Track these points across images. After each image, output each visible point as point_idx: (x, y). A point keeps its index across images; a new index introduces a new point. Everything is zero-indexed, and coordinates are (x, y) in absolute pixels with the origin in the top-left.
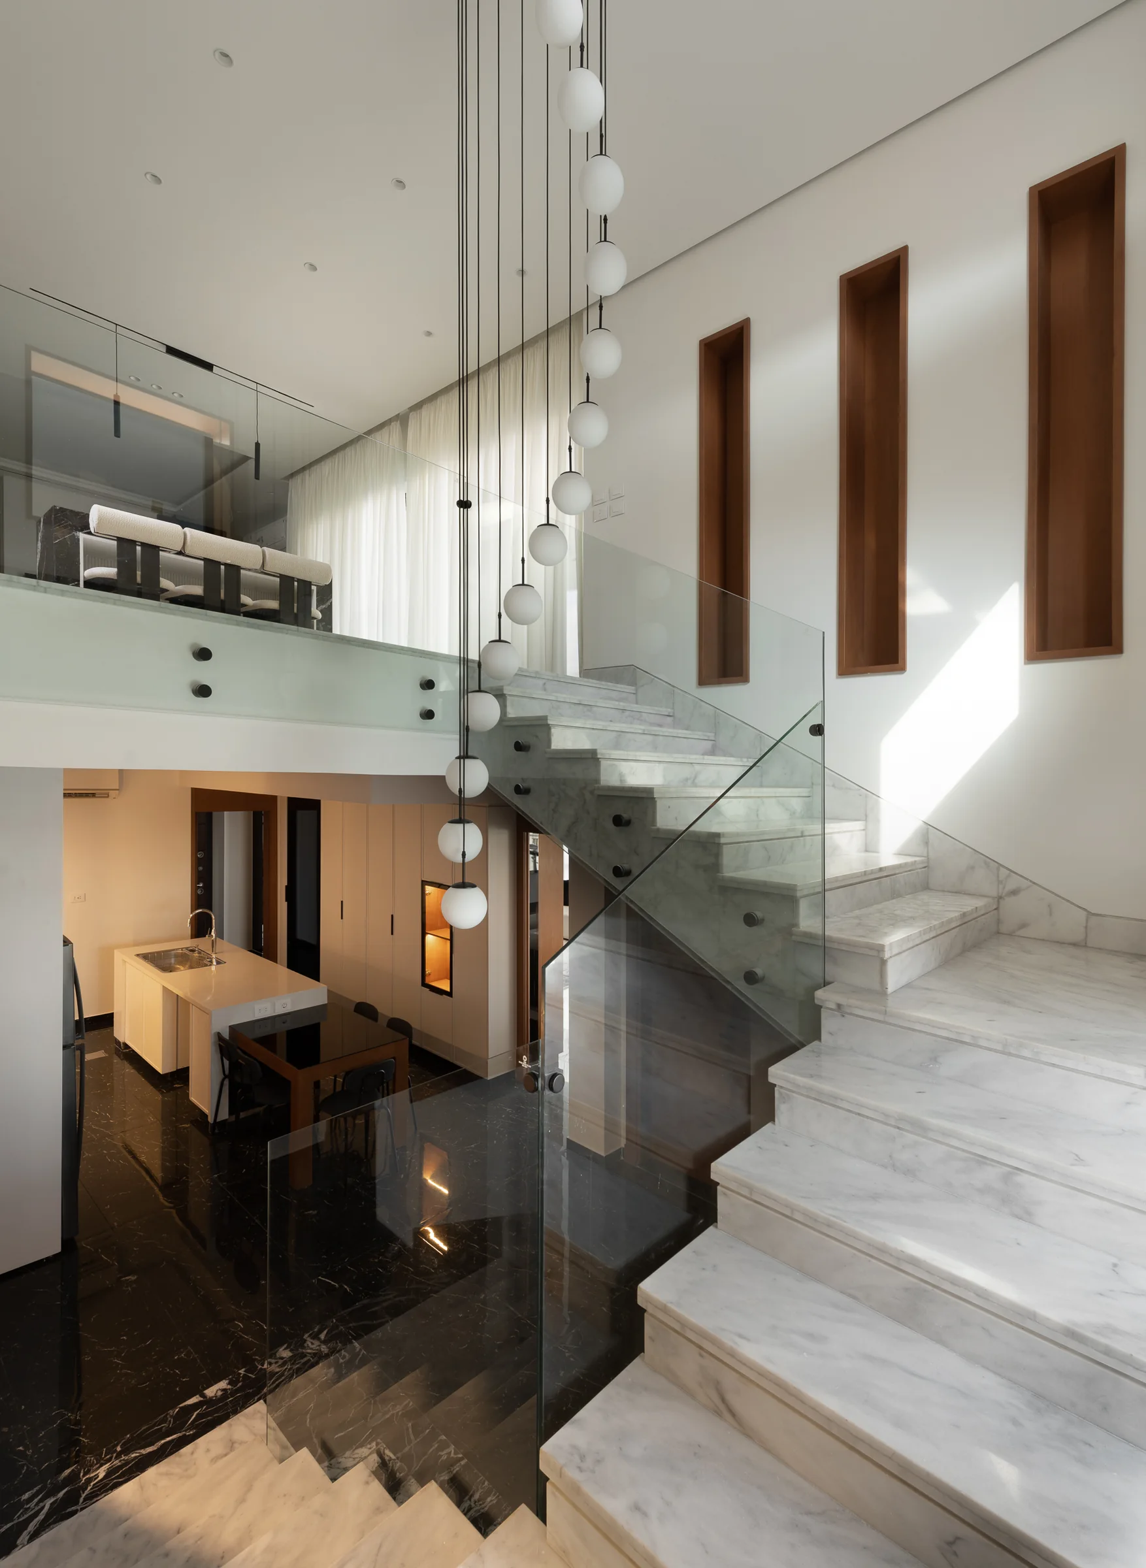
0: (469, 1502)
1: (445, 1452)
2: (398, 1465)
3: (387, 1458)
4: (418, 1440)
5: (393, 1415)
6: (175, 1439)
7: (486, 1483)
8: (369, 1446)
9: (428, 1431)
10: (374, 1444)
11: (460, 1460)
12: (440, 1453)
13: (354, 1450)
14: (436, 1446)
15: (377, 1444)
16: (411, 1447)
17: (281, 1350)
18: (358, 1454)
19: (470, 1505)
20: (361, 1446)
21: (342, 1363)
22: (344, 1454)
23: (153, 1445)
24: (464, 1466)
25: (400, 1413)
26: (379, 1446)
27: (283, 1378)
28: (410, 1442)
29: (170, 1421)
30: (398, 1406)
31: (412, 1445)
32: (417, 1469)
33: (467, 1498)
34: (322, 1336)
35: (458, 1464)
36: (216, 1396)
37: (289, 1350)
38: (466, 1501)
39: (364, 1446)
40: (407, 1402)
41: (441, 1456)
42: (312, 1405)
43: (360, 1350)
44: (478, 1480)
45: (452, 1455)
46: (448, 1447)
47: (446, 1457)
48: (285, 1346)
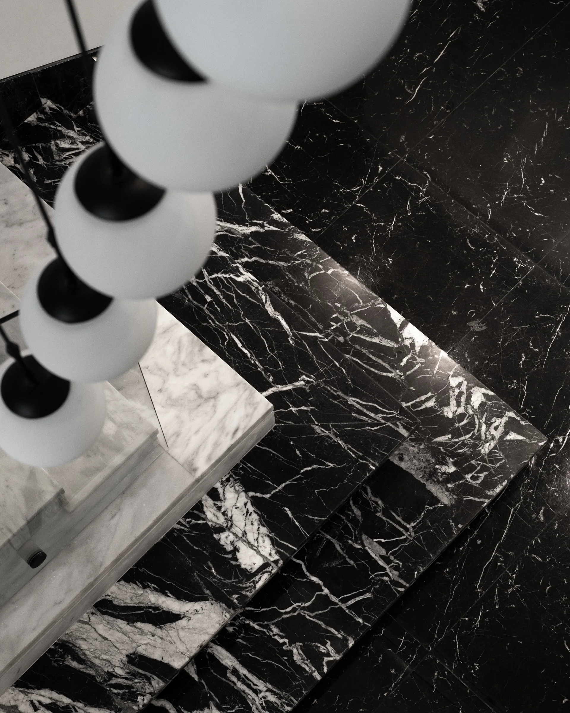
0: (265, 689)
1: (330, 649)
2: (248, 593)
3: (257, 578)
4: (347, 611)
5: (384, 569)
6: (283, 328)
7: (289, 709)
8: (273, 552)
9: (360, 620)
10: (277, 557)
11: (319, 669)
12: (329, 643)
13: (268, 536)
14: (339, 636)
15: (276, 562)
16: (337, 604)
17: (484, 390)
18: (264, 542)
19: (261, 692)
20: (274, 542)
21: (465, 479)
22: (263, 526)
23: (275, 310)
24: (311, 676)
25: (386, 578)
26: (273, 564)
27: (372, 415)
28: (344, 601)
29: (367, 306)
30: (396, 573)
31: (340, 603)
32: (308, 617)
33: (270, 687)
34: (512, 436)
35: (314, 669)
36: (403, 340)
37: (484, 400)
38: (266, 687)
39: (274, 546)
40: (404, 583)
41: (324, 644)
42: (332, 465)
43: (488, 497)
44: (292, 698)
45: (326, 659)
46: (338, 652)
47: (323, 651)
48: (491, 393)
